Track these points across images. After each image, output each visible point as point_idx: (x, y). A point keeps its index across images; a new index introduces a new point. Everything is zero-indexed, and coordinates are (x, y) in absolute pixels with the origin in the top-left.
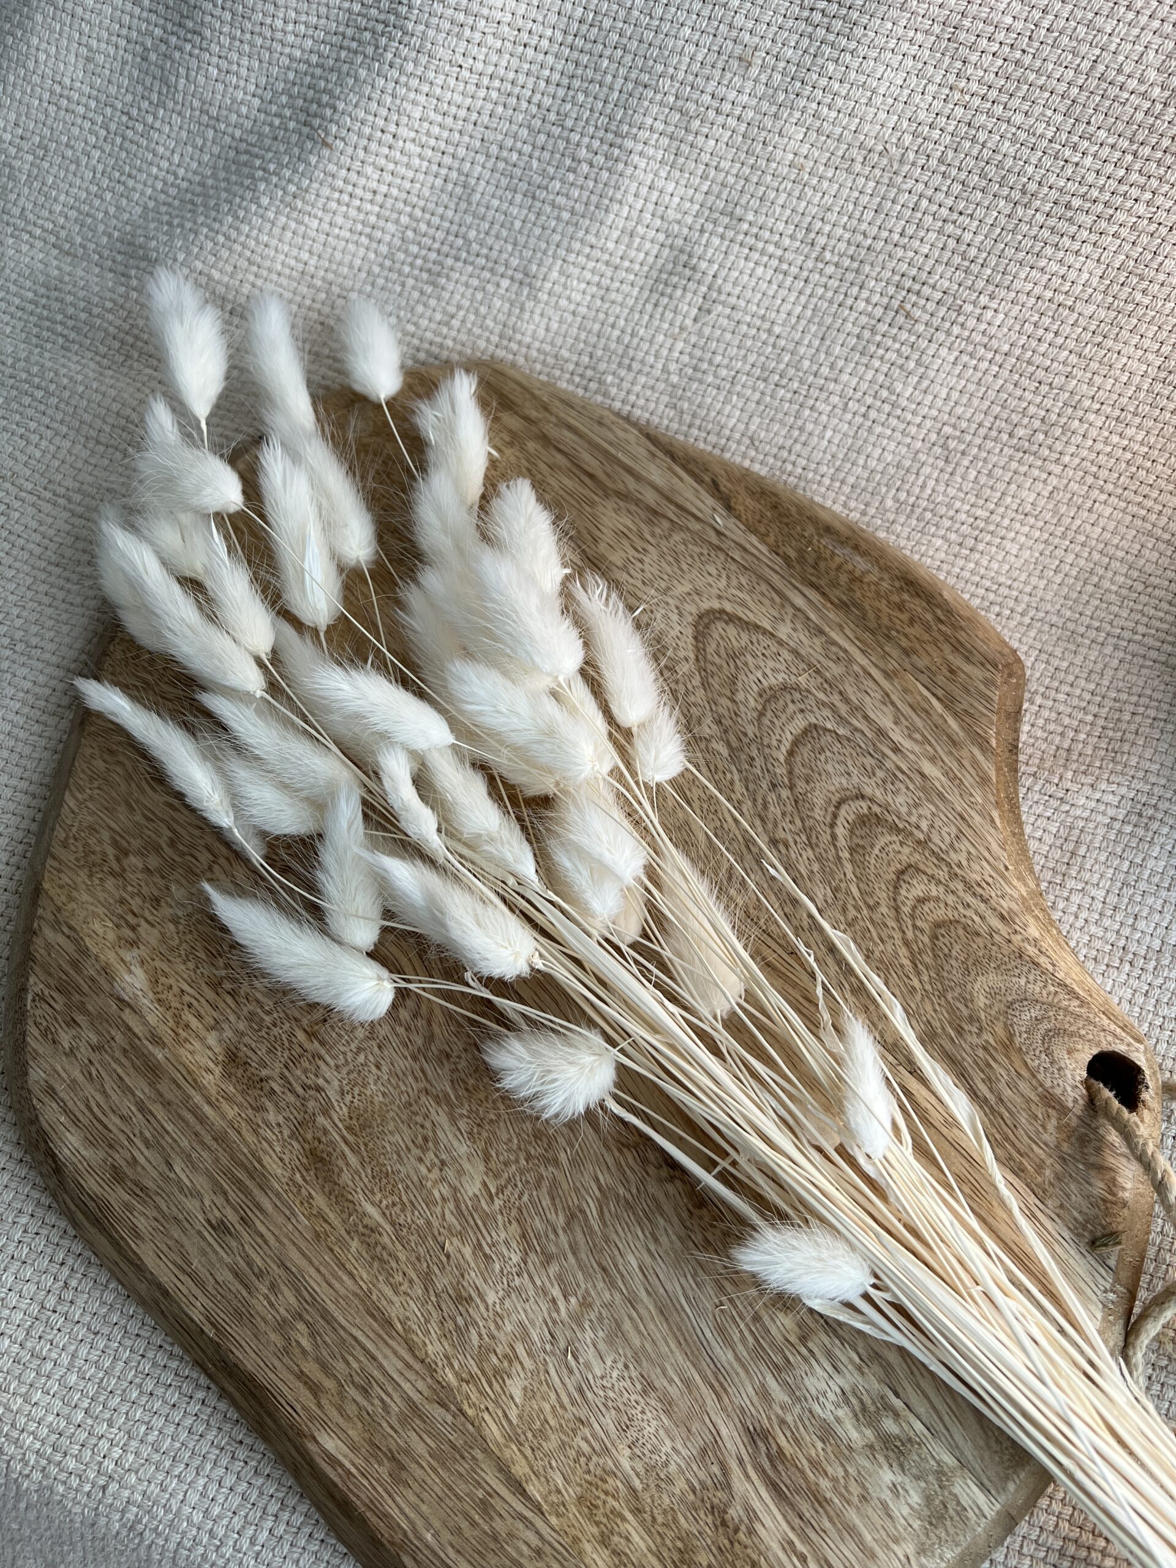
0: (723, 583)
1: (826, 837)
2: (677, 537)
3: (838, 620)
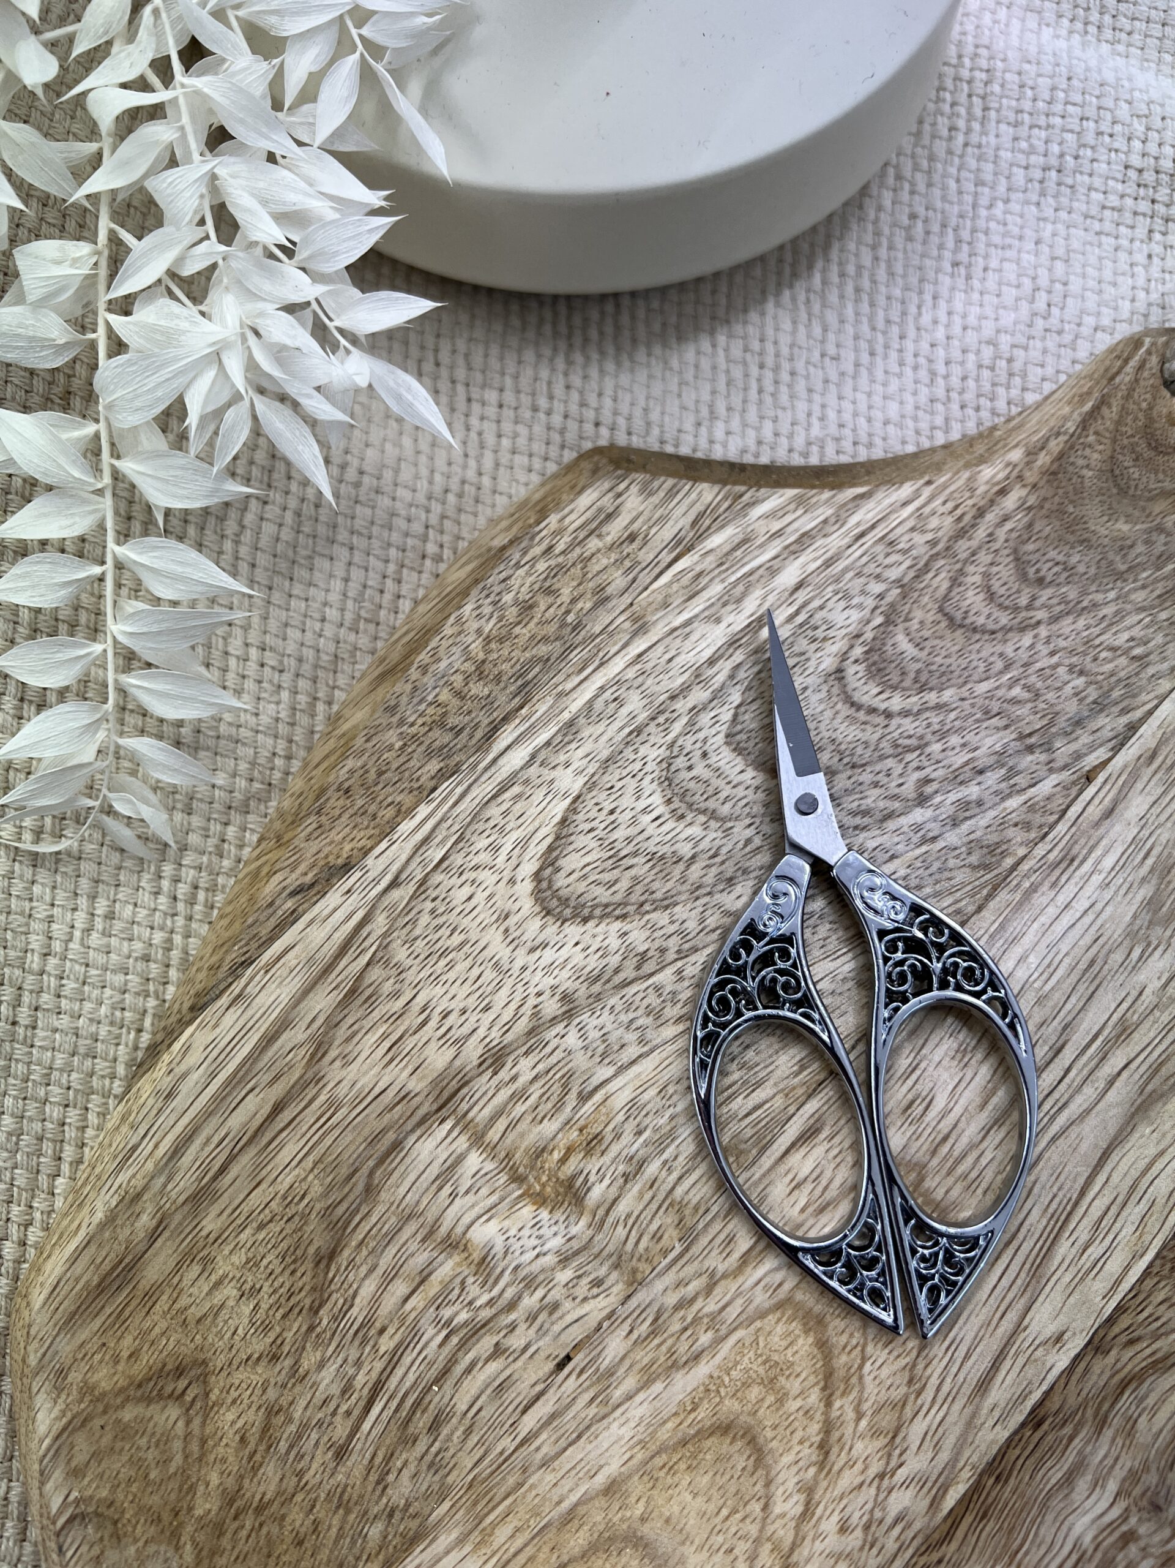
0: (484, 875)
1: (908, 725)
2: (401, 954)
3: (550, 701)
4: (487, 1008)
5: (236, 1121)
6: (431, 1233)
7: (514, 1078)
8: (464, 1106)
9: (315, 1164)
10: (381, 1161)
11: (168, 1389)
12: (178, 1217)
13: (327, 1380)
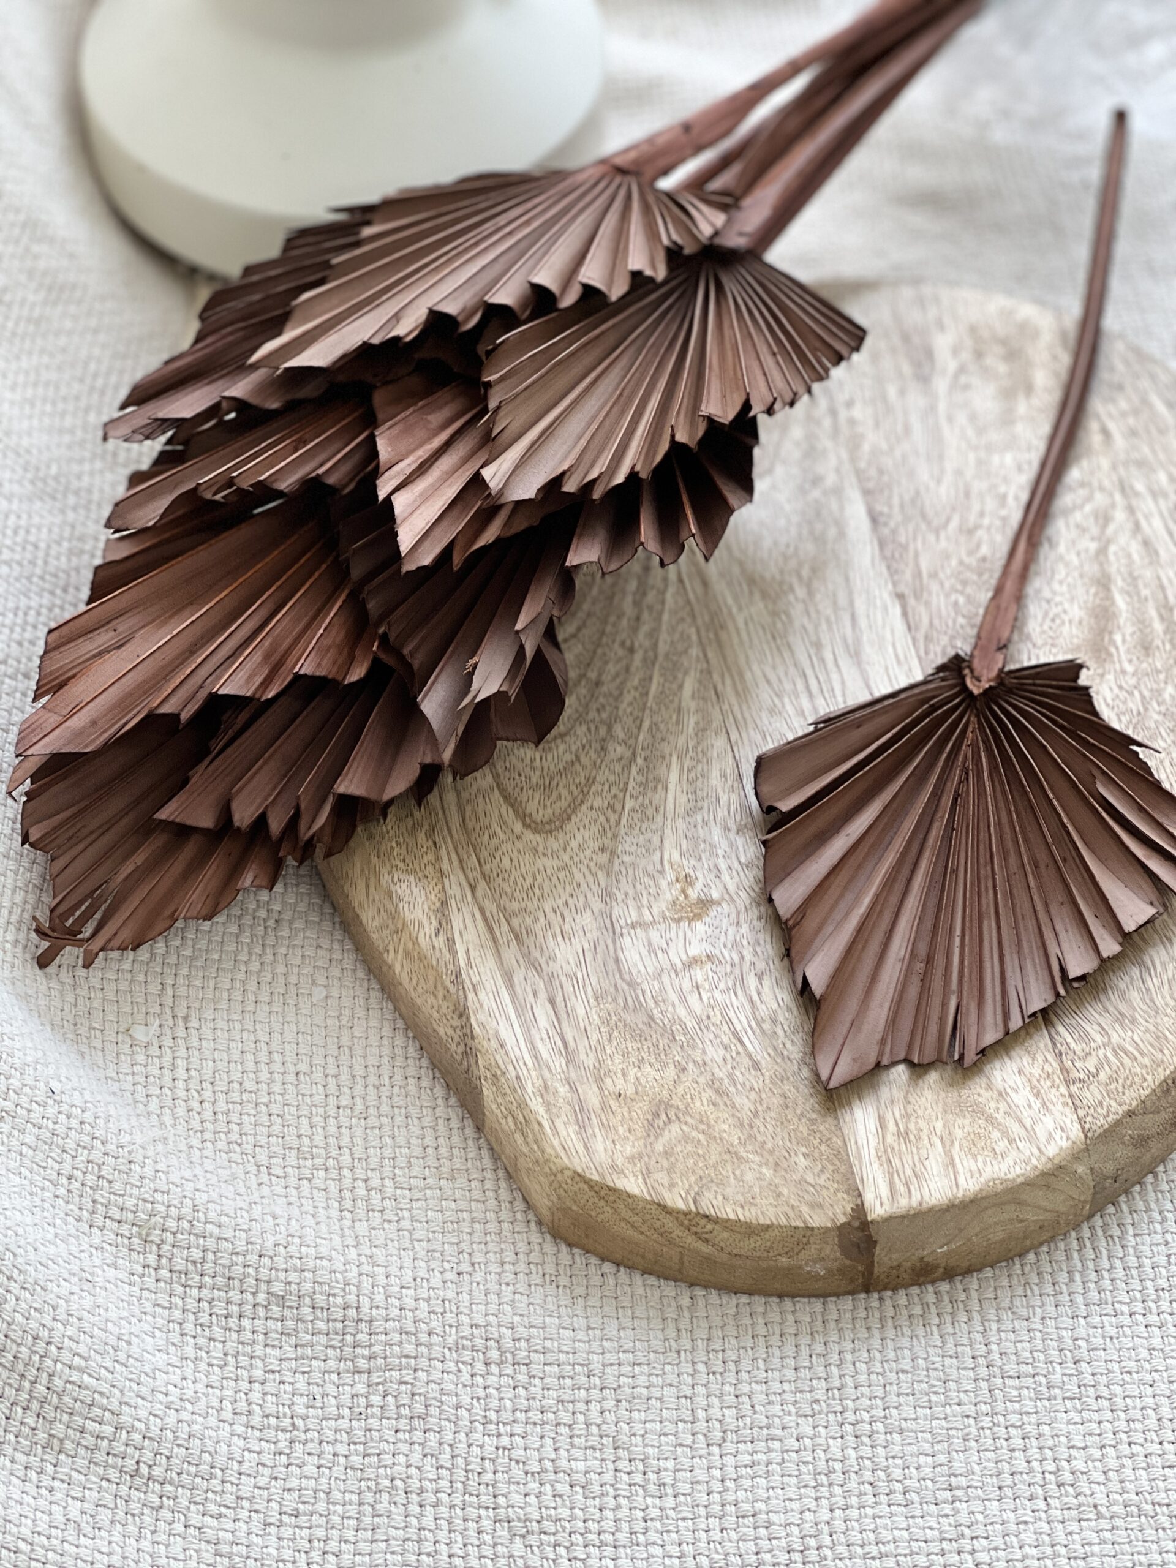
4: (579, 885)
5: (543, 1022)
6: (676, 971)
7: (626, 894)
8: (622, 922)
9: (596, 999)
10: (620, 971)
11: (661, 1124)
12: (573, 1075)
13: (714, 1053)
